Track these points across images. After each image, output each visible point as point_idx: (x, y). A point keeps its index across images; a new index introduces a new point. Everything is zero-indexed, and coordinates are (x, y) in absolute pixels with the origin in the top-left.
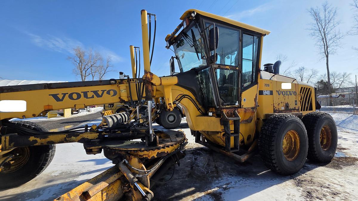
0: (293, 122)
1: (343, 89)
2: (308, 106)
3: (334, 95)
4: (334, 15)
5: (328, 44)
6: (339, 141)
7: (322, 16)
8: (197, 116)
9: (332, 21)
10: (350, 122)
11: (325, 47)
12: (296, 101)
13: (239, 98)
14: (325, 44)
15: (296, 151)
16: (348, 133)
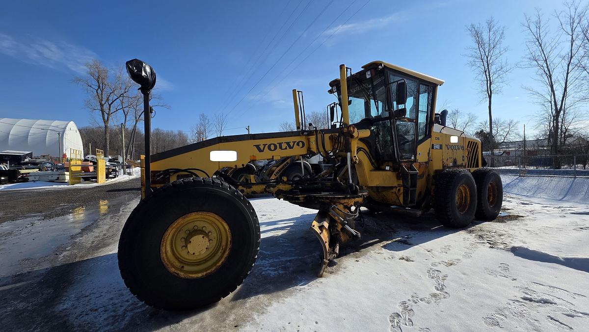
0: (465, 175)
1: (508, 144)
2: (474, 162)
3: (496, 151)
4: (501, 38)
5: (491, 78)
6: (504, 203)
7: (485, 36)
8: (371, 171)
9: (498, 46)
10: (515, 185)
11: (487, 83)
12: (463, 157)
13: (414, 152)
14: (488, 79)
15: (466, 206)
16: (513, 198)
